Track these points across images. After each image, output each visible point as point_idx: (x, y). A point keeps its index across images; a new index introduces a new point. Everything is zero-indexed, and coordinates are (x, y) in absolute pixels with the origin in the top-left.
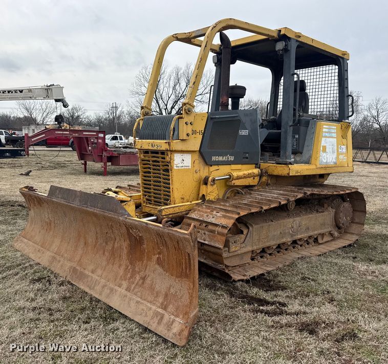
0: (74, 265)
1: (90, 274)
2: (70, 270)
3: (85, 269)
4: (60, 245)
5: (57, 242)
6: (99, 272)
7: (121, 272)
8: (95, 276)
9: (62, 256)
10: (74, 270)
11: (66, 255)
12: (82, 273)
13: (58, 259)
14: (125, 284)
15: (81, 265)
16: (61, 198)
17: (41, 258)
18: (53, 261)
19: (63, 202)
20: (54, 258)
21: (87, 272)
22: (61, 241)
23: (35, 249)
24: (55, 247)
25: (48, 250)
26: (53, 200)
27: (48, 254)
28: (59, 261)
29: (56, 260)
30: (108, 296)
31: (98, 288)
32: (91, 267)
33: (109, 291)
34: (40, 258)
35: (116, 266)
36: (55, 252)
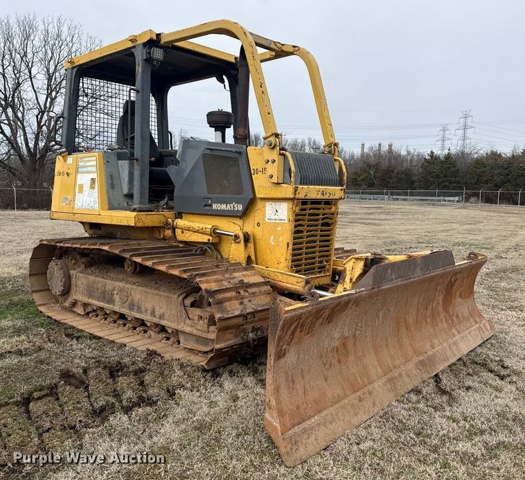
0: (416, 360)
1: (434, 351)
2: (419, 369)
3: (426, 352)
4: (378, 360)
5: (371, 361)
6: (436, 341)
7: (445, 325)
8: (438, 348)
9: (395, 367)
10: (422, 364)
11: (397, 362)
12: (429, 358)
13: (396, 374)
14: (454, 331)
15: (420, 354)
16: (396, 278)
17: (377, 402)
18: (394, 383)
19: (400, 283)
20: (390, 380)
21: (430, 353)
22: (376, 354)
23: (353, 406)
24: (375, 370)
25: (371, 382)
26: (384, 287)
27: (379, 386)
28: (400, 375)
29: (396, 378)
30: (459, 350)
31: (449, 353)
32: (428, 346)
33: (455, 347)
34: (374, 404)
35: (440, 324)
36: (382, 374)
